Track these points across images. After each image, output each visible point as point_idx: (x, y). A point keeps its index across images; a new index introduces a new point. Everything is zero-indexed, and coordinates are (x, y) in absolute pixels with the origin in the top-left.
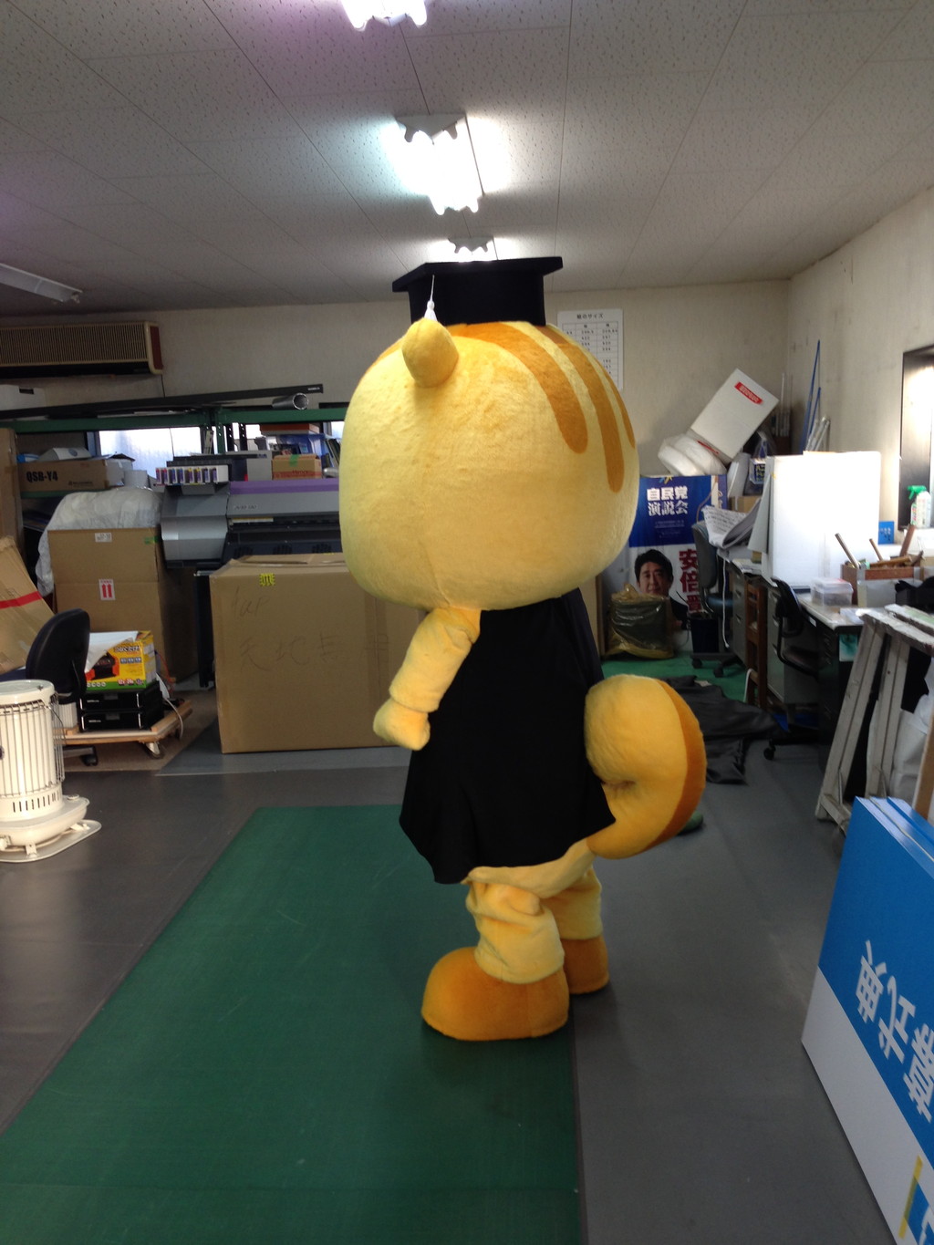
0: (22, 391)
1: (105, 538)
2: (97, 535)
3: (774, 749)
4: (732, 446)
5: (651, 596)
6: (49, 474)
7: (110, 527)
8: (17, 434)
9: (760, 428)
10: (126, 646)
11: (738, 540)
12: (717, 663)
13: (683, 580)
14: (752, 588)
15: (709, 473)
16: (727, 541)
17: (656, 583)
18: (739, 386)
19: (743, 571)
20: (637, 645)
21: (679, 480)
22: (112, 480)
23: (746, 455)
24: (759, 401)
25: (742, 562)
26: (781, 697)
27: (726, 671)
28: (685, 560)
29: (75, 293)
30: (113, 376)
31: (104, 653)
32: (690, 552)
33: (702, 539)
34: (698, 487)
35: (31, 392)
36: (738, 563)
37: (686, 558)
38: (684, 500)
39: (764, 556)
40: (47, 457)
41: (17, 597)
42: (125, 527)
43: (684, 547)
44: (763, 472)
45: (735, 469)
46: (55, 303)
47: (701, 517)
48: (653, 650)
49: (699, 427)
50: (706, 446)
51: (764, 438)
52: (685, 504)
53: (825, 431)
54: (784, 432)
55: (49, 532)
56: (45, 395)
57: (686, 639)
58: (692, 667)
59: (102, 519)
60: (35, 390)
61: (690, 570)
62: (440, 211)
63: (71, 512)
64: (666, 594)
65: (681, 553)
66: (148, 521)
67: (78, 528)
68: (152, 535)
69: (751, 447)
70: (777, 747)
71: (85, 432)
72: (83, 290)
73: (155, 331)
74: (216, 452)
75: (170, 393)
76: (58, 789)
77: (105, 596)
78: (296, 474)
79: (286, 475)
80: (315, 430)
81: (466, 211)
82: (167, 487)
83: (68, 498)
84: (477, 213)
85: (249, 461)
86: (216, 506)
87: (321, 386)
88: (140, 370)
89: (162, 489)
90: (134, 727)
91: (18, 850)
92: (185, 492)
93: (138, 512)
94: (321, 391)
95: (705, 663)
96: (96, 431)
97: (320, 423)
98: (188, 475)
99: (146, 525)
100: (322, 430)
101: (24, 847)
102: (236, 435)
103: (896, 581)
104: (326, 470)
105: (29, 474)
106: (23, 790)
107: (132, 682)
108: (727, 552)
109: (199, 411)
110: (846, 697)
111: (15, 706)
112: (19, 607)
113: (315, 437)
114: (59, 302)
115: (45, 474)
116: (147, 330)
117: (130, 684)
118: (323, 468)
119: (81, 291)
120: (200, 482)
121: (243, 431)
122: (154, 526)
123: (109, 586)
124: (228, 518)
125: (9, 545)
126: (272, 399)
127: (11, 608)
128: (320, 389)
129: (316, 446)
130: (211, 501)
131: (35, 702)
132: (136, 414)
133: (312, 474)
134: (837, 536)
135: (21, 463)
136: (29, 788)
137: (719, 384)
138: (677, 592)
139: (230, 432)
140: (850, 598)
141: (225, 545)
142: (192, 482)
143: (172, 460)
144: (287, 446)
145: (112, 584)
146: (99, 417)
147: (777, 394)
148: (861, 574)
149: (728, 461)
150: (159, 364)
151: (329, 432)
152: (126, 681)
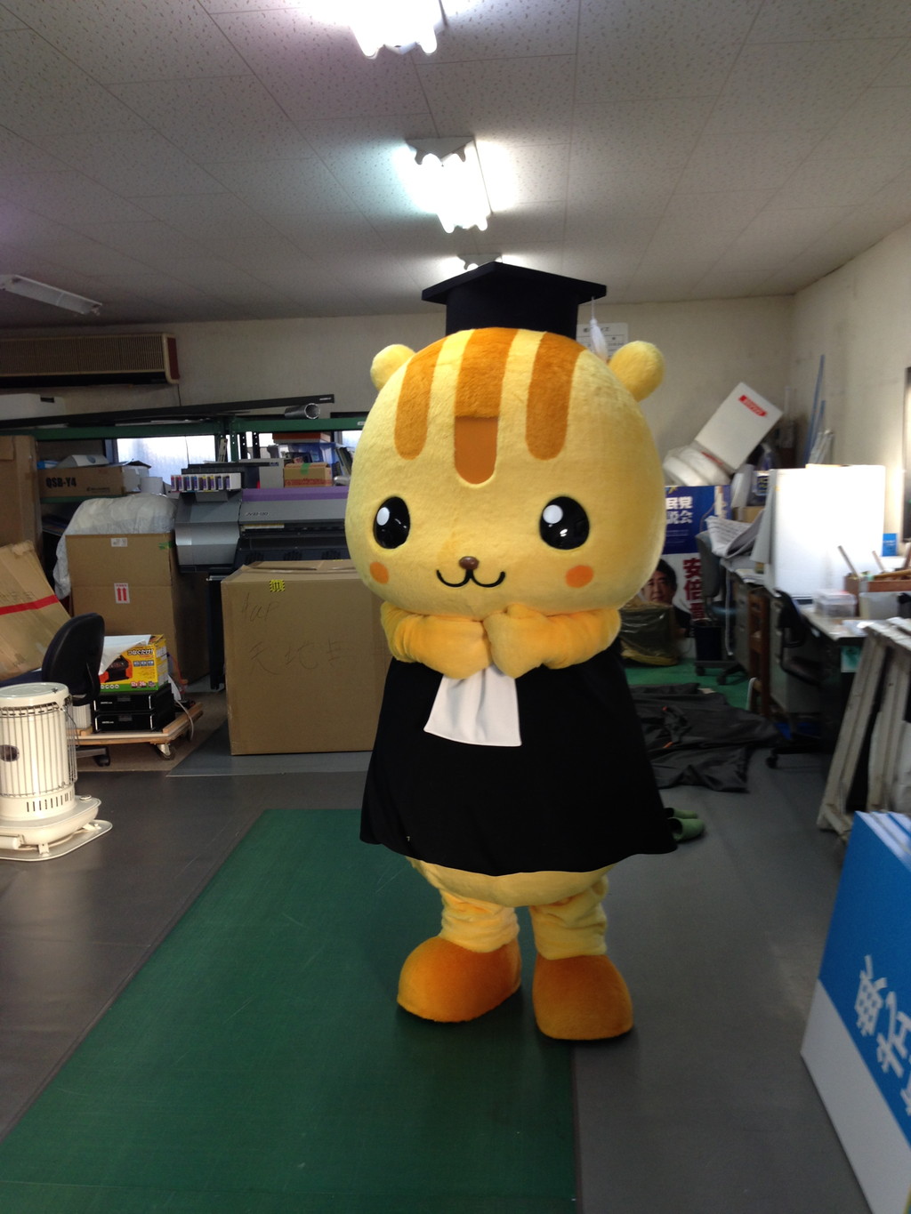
0: (43, 400)
1: (121, 543)
2: (113, 540)
3: (776, 759)
4: (736, 457)
5: (655, 604)
6: (68, 480)
7: (126, 533)
8: (39, 441)
9: (764, 440)
10: (139, 649)
11: (741, 550)
12: (720, 670)
13: (687, 588)
14: (755, 598)
15: (713, 483)
16: (731, 551)
17: (660, 592)
18: (743, 398)
19: (747, 581)
20: (641, 652)
21: (683, 491)
22: (129, 486)
23: (750, 466)
24: (763, 414)
25: (745, 572)
26: (784, 705)
27: (730, 679)
28: (688, 569)
29: (95, 306)
30: (131, 386)
31: (117, 656)
32: (693, 561)
33: (705, 548)
34: (703, 497)
35: (52, 400)
36: (741, 573)
37: (691, 567)
38: (689, 510)
39: (767, 567)
40: (65, 464)
41: (34, 600)
42: (141, 532)
43: (688, 556)
44: (766, 484)
45: (739, 480)
46: (76, 316)
47: (705, 528)
48: (657, 657)
49: (704, 438)
50: (711, 457)
51: (767, 450)
52: (689, 514)
53: (828, 444)
54: (788, 443)
55: (66, 536)
56: (65, 404)
57: (689, 646)
58: (695, 675)
59: (118, 524)
60: (56, 399)
61: (695, 578)
62: (449, 228)
63: (89, 518)
64: (669, 601)
65: (686, 562)
66: (162, 527)
67: (96, 533)
68: (166, 540)
69: (755, 459)
70: (781, 757)
71: (103, 440)
72: (103, 302)
73: (172, 343)
74: (230, 460)
75: (186, 403)
76: (72, 788)
77: (120, 599)
78: (307, 482)
79: (297, 482)
80: (326, 438)
81: (475, 229)
82: (182, 494)
83: (86, 504)
84: (485, 231)
85: (261, 468)
86: (229, 512)
87: (332, 396)
88: (157, 380)
89: (177, 496)
90: (146, 728)
91: (31, 849)
92: (199, 499)
93: (153, 518)
94: (332, 401)
95: (709, 670)
96: (114, 439)
97: (331, 432)
98: (202, 481)
99: (160, 530)
100: (333, 439)
101: (37, 846)
102: (250, 443)
103: (899, 593)
104: (336, 478)
105: (48, 480)
106: (36, 790)
107: (144, 684)
108: (730, 561)
109: (214, 420)
110: (849, 708)
111: (30, 708)
112: (37, 610)
113: (326, 445)
114: (79, 314)
115: (64, 480)
116: (165, 341)
117: (143, 687)
118: (334, 476)
119: (101, 304)
120: (214, 489)
121: (256, 440)
122: (168, 532)
123: (124, 590)
124: (240, 525)
125: (28, 549)
126: (285, 408)
127: (29, 611)
128: (331, 399)
129: (327, 455)
130: (222, 508)
131: (50, 704)
132: (153, 422)
133: (322, 482)
134: (840, 548)
135: (41, 469)
136: (43, 789)
137: (723, 397)
138: (681, 600)
139: (243, 441)
140: (852, 610)
141: (237, 550)
142: (206, 489)
143: (186, 467)
144: (299, 454)
145: (127, 588)
146: (117, 425)
147: (780, 406)
148: (864, 586)
149: (732, 472)
150: (175, 374)
151: (340, 441)
152: (139, 684)
